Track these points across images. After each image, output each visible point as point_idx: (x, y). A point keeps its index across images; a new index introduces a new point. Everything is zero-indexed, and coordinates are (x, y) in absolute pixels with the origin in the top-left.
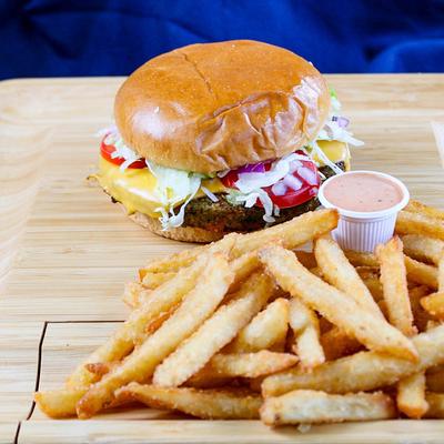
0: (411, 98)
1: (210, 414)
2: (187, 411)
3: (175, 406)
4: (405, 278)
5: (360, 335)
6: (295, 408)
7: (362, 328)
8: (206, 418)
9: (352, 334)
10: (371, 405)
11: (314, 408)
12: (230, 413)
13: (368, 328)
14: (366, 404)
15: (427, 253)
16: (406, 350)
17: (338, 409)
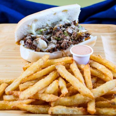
0: (97, 30)
1: (37, 112)
2: (31, 112)
3: (28, 110)
4: (90, 75)
5: (79, 90)
6: (57, 111)
7: (80, 88)
8: (36, 113)
9: (77, 90)
10: (79, 111)
11: (62, 111)
12: (43, 112)
13: (81, 88)
14: (77, 111)
15: (96, 67)
16: (91, 96)
17: (69, 111)
